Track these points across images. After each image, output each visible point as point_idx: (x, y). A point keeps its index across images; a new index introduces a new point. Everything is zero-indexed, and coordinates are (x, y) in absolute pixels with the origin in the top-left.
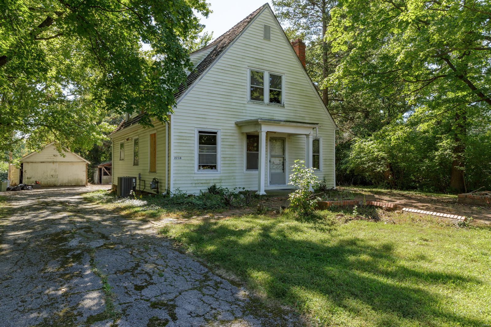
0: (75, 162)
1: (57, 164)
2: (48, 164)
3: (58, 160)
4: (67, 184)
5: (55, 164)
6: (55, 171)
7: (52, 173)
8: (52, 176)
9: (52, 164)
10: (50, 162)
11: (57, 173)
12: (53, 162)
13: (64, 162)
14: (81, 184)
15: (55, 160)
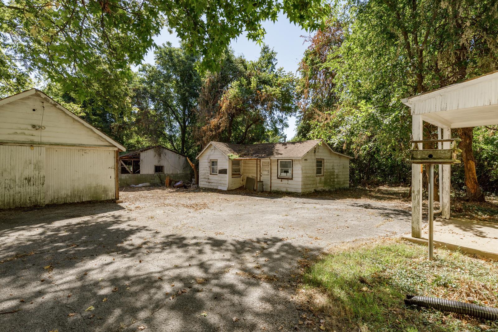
0: (90, 146)
1: (43, 149)
2: (13, 148)
3: (44, 140)
4: (69, 200)
5: (36, 149)
6: (37, 167)
7: (29, 172)
8: (29, 180)
9: (27, 149)
10: (22, 144)
11: (42, 173)
12: (32, 144)
13: (62, 145)
14: (103, 197)
15: (36, 139)
